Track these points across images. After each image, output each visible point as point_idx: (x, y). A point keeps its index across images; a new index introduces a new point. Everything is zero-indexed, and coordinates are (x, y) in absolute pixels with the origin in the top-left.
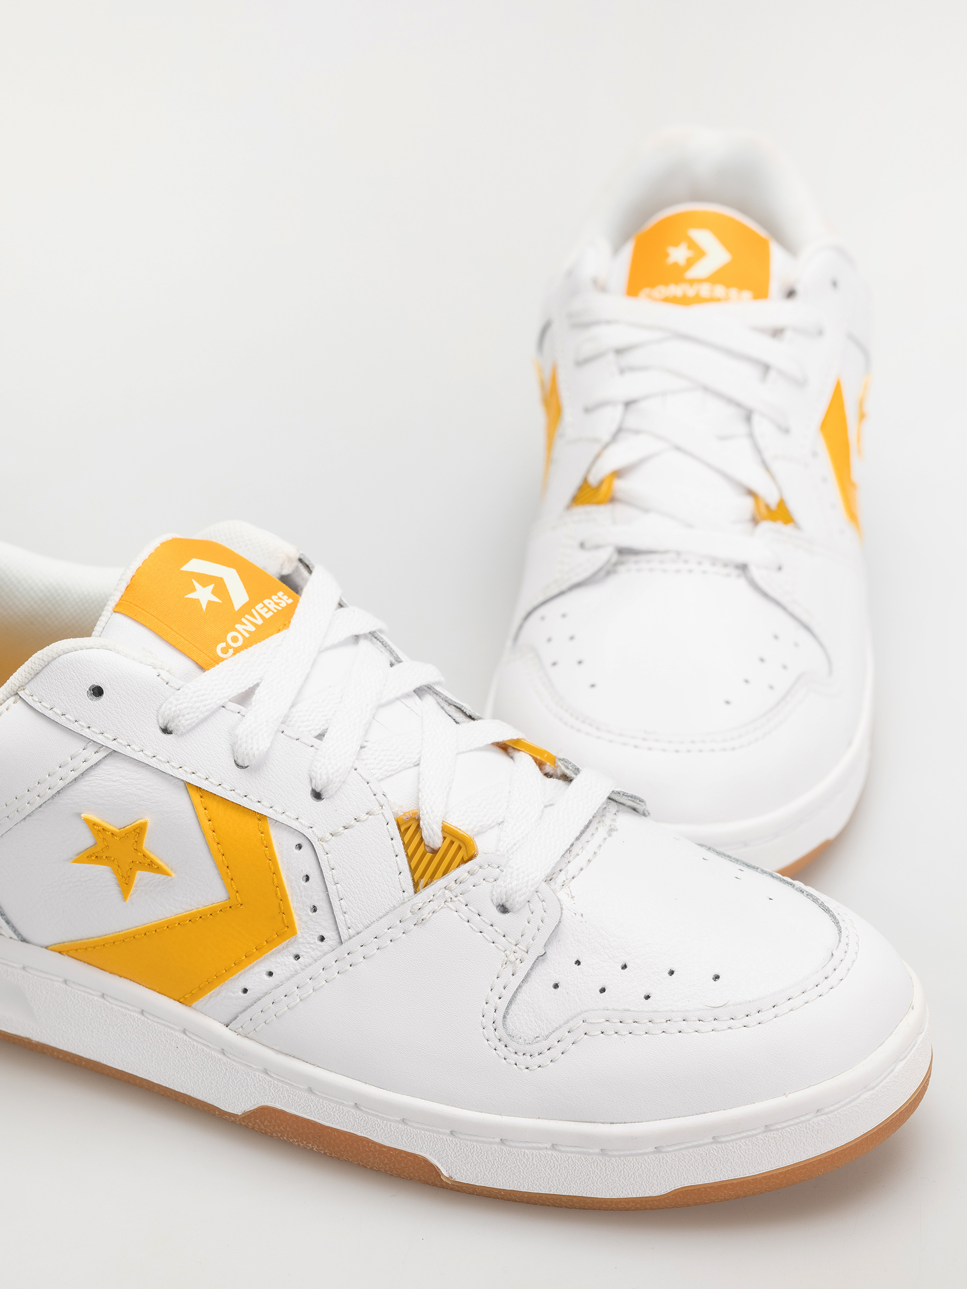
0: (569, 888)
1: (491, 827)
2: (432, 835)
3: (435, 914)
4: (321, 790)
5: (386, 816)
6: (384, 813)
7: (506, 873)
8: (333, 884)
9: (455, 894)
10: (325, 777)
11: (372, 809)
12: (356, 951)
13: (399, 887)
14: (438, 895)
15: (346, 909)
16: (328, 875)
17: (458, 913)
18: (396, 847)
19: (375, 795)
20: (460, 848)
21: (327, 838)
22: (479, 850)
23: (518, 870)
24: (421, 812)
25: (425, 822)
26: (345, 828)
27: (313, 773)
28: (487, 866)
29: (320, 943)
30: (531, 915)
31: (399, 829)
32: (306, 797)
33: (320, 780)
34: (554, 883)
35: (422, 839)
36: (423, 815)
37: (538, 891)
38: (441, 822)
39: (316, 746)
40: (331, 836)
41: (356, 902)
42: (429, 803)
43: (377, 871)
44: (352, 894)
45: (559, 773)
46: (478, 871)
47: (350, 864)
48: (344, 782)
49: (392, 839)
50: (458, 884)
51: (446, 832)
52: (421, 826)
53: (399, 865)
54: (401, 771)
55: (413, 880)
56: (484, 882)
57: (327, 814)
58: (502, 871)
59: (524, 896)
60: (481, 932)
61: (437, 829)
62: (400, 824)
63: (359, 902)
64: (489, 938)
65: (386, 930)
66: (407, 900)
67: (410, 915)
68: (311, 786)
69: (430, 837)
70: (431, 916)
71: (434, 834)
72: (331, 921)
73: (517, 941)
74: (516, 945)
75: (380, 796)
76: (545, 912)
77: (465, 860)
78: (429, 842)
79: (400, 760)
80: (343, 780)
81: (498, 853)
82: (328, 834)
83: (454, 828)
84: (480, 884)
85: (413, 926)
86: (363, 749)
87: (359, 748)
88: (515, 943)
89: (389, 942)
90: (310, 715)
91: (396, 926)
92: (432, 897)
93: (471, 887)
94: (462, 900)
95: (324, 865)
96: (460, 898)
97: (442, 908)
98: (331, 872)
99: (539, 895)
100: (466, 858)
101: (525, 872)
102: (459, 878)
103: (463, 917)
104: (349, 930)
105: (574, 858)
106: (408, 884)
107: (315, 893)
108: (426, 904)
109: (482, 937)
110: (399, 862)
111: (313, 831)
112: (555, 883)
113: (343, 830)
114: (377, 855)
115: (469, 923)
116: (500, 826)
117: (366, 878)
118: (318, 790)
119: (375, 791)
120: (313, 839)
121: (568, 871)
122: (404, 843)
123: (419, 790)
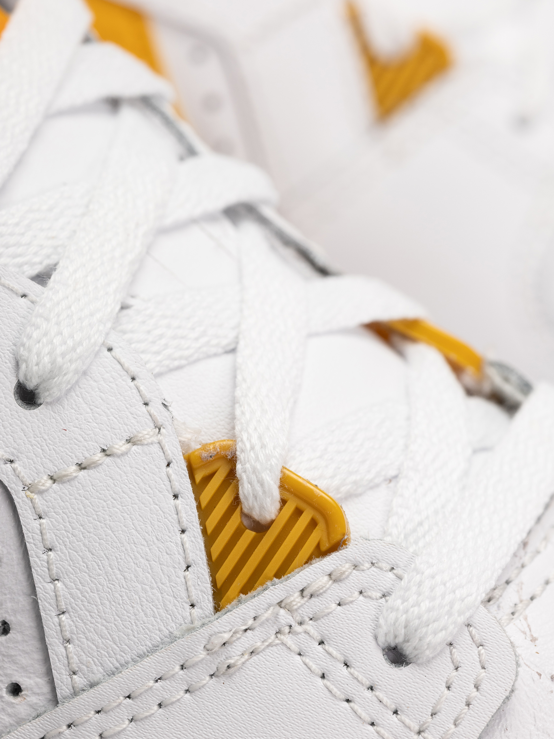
0: (526, 619)
1: (373, 487)
2: (260, 493)
3: (255, 658)
4: (37, 387)
5: (166, 448)
6: (164, 443)
7: (409, 582)
8: (49, 580)
9: (299, 619)
10: (46, 359)
11: (138, 432)
12: (86, 721)
13: (184, 594)
14: (263, 618)
15: (72, 632)
16: (39, 562)
17: (304, 658)
18: (183, 515)
19: (146, 404)
20: (313, 524)
21: (43, 485)
22: (351, 531)
23: (433, 577)
24: (239, 446)
25: (248, 466)
26: (81, 467)
27: (22, 349)
28: (367, 565)
29: (11, 699)
30: (455, 673)
31: (192, 476)
32: (6, 398)
33: (37, 364)
34: (495, 607)
35: (237, 501)
36: (242, 451)
37: (471, 623)
38: (280, 468)
39: (32, 296)
40: (50, 482)
41: (93, 621)
42: (256, 429)
43: (141, 560)
44: (86, 604)
45: (487, 388)
46: (351, 573)
47: (87, 542)
48: (85, 373)
49: (176, 496)
50: (305, 599)
51: (288, 490)
52: (238, 475)
53: (188, 551)
54: (198, 360)
55: (214, 583)
56: (361, 598)
57: (46, 437)
58: (400, 578)
59: (444, 632)
60: (348, 701)
61: (272, 483)
62: (194, 466)
63: (99, 620)
64: (364, 715)
65: (151, 683)
66: (200, 623)
67: (202, 654)
68: (17, 376)
69: (255, 497)
70: (247, 660)
71: (264, 492)
72: (38, 656)
73: (423, 725)
74: (419, 733)
75: (156, 408)
76: (483, 668)
77: (324, 548)
78: (251, 509)
79: (197, 339)
80: (84, 368)
81: (388, 539)
82: (45, 477)
83: (305, 483)
84: (352, 602)
85: (208, 678)
86: (125, 312)
87: (118, 307)
88: (417, 728)
89: (156, 707)
90: (23, 234)
91: (173, 676)
92: (250, 622)
93: (334, 606)
94: (312, 631)
95: (32, 541)
96: (309, 626)
97: (270, 645)
98: (45, 557)
99: (473, 632)
100: (325, 546)
101: (448, 585)
102: (309, 585)
103: (314, 667)
104: (75, 677)
105: (532, 558)
106: (202, 591)
107: (8, 596)
108: (238, 636)
109: (350, 711)
110: (187, 545)
111: (14, 470)
112: (499, 607)
113: (75, 471)
114: (143, 527)
115: (325, 681)
116: (392, 484)
117: (118, 572)
118: (31, 385)
119: (148, 396)
120: (13, 485)
121: (522, 583)
122: (199, 507)
123: (234, 402)
